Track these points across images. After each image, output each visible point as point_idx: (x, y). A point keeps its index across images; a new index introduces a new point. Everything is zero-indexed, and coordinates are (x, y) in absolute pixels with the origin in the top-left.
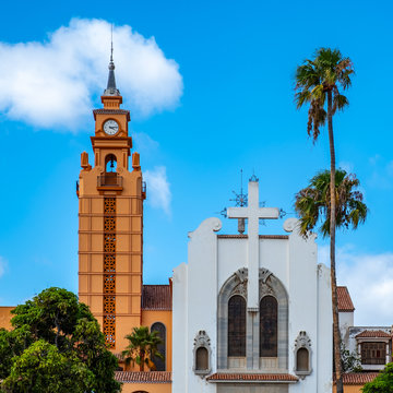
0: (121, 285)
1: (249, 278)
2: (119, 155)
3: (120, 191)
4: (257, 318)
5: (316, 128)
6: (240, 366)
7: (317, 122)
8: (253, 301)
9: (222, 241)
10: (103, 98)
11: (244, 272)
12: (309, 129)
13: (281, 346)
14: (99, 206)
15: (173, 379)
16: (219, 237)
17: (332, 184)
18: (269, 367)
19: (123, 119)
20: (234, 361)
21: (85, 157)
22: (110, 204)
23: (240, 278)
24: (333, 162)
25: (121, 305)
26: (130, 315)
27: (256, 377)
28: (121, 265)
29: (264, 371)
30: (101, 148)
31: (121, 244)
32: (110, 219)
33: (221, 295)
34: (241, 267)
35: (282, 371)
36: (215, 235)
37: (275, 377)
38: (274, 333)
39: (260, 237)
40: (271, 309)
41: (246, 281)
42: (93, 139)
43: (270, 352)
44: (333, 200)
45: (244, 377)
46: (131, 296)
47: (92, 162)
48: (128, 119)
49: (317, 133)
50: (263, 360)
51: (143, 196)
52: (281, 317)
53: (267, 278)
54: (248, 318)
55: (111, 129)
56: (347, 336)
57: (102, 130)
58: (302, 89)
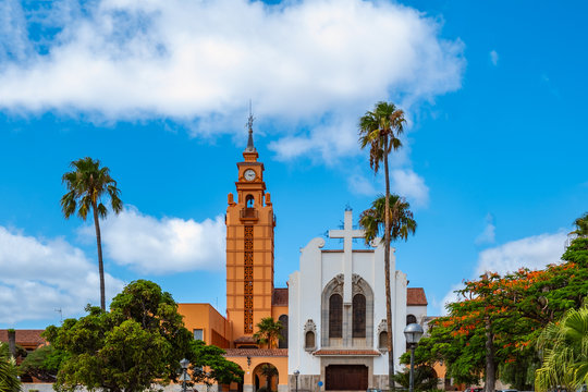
0: (257, 289)
1: (345, 281)
2: (255, 194)
3: (256, 221)
4: (351, 310)
5: (377, 163)
6: (338, 345)
7: (377, 159)
8: (347, 298)
9: (325, 254)
10: (244, 154)
11: (341, 277)
12: (372, 164)
13: (368, 330)
14: (241, 232)
15: (289, 354)
16: (323, 252)
17: (387, 205)
18: (359, 345)
19: (259, 169)
20: (333, 341)
21: (231, 197)
22: (249, 230)
23: (338, 282)
24: (388, 189)
25: (257, 303)
26: (263, 309)
27: (349, 352)
28: (257, 274)
29: (355, 348)
30: (243, 190)
31: (257, 259)
32: (249, 241)
33: (324, 293)
34: (339, 273)
35: (368, 348)
36: (320, 250)
37: (363, 352)
38: (363, 321)
39: (353, 251)
40: (360, 303)
41: (342, 284)
42: (237, 184)
43: (359, 334)
44: (387, 217)
45: (340, 352)
46: (264, 296)
47: (236, 200)
48: (263, 169)
49: (377, 167)
50: (355, 340)
51: (274, 225)
52: (368, 309)
53: (358, 282)
54: (344, 310)
55: (250, 176)
56: (422, 323)
57: (243, 177)
58: (365, 134)
